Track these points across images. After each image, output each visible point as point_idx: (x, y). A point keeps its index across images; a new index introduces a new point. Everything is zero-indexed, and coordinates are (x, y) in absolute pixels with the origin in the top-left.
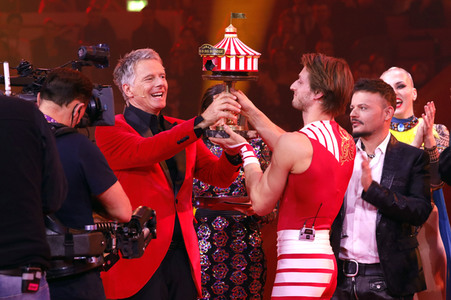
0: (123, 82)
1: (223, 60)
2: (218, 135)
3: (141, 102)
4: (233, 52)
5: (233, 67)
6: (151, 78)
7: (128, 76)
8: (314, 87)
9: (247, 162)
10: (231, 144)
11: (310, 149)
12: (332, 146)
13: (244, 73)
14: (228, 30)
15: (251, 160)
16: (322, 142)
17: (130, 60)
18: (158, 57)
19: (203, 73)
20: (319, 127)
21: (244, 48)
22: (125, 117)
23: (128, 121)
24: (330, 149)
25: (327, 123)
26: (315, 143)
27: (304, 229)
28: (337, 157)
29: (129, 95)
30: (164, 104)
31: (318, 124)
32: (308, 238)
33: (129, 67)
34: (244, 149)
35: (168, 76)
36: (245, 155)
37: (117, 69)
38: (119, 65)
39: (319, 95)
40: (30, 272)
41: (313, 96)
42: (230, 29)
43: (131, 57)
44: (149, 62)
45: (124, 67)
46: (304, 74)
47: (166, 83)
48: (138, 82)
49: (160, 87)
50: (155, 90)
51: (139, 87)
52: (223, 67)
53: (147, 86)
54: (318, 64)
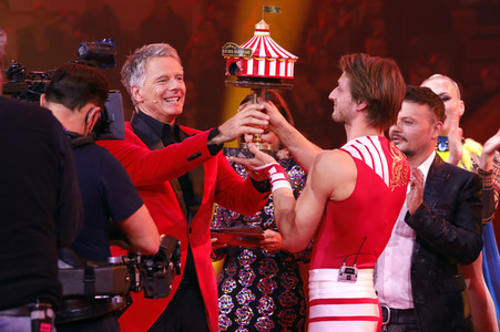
0: (132, 83)
1: (250, 63)
2: (241, 155)
3: (152, 108)
4: (262, 53)
5: (261, 72)
6: (164, 79)
7: (138, 76)
8: (356, 96)
9: (276, 186)
10: (256, 166)
11: (353, 170)
12: (381, 168)
13: (276, 80)
14: (258, 27)
15: (281, 184)
16: (368, 162)
17: (140, 56)
18: (175, 55)
19: (227, 78)
20: (365, 144)
21: (276, 49)
22: (133, 126)
23: (136, 131)
24: (378, 171)
25: (375, 139)
26: (360, 164)
27: (344, 267)
28: (387, 181)
29: (139, 99)
30: (180, 110)
31: (364, 139)
32: (349, 279)
33: (139, 66)
34: (273, 170)
35: (187, 78)
36: (274, 177)
37: (125, 68)
38: (128, 63)
39: (363, 106)
40: (40, 309)
41: (355, 107)
42: (261, 25)
43: (142, 54)
44: (163, 59)
45: (133, 65)
46: (344, 81)
47: (183, 87)
48: (149, 84)
49: (176, 90)
50: (169, 94)
51: (150, 90)
52: (250, 71)
53: (159, 89)
54: (360, 68)
